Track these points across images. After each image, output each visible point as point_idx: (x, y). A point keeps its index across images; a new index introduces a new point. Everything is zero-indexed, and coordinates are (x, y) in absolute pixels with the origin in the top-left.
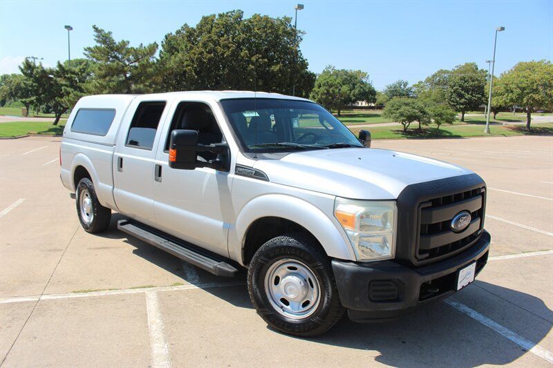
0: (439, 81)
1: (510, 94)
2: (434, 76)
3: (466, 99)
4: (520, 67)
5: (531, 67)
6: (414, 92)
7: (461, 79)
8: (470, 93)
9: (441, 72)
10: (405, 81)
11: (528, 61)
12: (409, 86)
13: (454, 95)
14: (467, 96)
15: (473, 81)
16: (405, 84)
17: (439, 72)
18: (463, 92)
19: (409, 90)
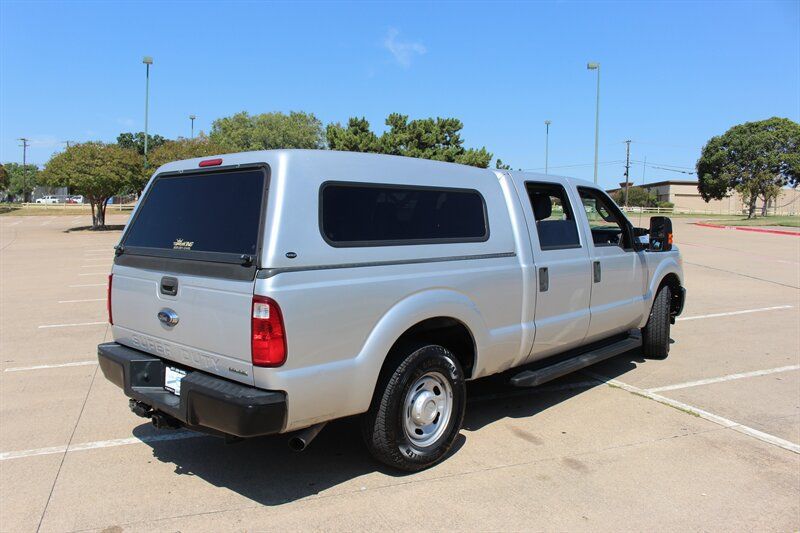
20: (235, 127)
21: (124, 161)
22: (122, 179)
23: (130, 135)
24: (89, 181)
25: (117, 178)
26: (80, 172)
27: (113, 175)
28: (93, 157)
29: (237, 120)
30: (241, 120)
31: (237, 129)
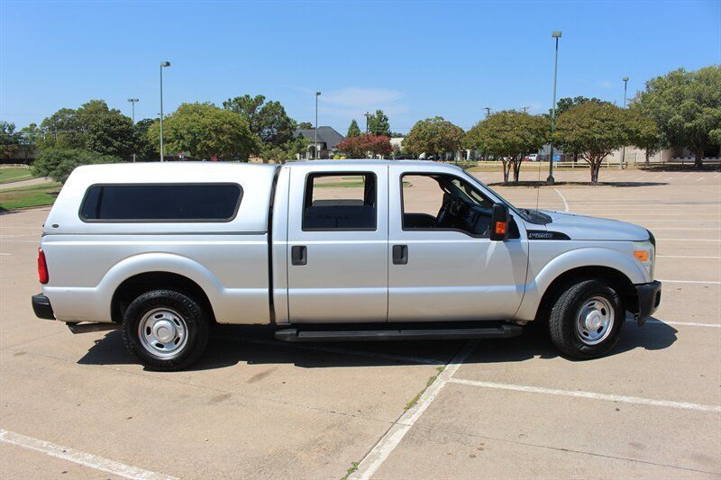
0: (62, 123)
1: (181, 141)
2: (55, 117)
3: (115, 147)
4: (185, 110)
5: (197, 109)
6: (26, 139)
7: (105, 122)
8: (119, 139)
9: (64, 111)
10: (10, 123)
11: (193, 102)
12: (17, 130)
13: (98, 143)
14: (117, 144)
15: (120, 124)
16: (12, 128)
17: (60, 111)
18: (110, 139)
19: (18, 136)
20: (668, 85)
21: (529, 126)
22: (525, 141)
23: (569, 100)
24: (498, 144)
25: (521, 141)
26: (492, 137)
27: (518, 139)
28: (504, 123)
29: (671, 78)
30: (677, 78)
31: (670, 87)
